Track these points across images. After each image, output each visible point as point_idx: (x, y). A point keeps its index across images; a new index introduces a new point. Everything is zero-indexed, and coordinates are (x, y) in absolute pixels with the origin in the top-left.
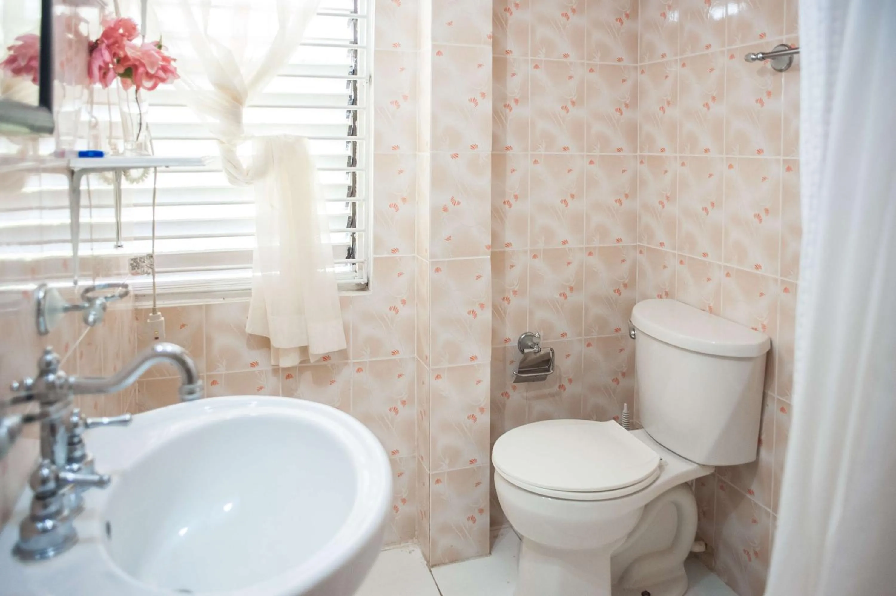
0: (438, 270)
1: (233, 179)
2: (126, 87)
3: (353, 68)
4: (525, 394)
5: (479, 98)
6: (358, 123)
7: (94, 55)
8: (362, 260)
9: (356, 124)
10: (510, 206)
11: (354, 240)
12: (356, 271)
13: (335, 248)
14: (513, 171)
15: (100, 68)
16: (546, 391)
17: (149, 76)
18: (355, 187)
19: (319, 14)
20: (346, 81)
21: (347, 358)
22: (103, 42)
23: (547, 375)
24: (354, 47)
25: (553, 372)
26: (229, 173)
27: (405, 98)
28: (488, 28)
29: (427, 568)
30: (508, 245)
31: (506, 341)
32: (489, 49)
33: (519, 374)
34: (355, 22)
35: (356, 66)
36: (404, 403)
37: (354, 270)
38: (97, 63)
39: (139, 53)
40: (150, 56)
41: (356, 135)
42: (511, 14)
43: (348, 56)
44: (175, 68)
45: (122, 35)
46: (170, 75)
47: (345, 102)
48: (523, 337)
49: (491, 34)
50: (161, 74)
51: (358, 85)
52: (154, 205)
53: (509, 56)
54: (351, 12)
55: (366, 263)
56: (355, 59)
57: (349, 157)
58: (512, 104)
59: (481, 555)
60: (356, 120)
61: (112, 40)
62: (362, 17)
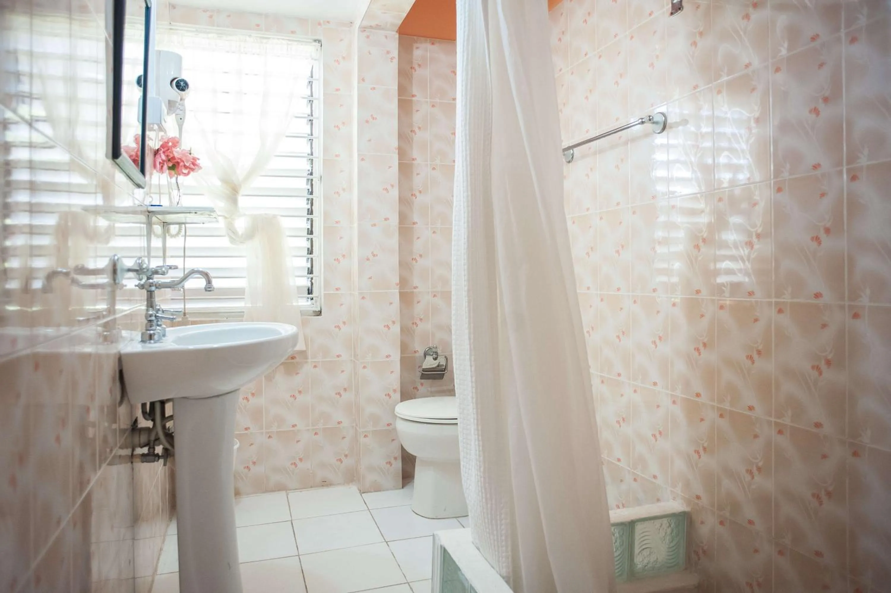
0: (363, 298)
1: (232, 241)
2: (171, 176)
3: (310, 171)
4: (429, 389)
5: (389, 188)
6: (313, 207)
7: (157, 156)
8: (317, 295)
9: (313, 208)
10: (417, 262)
11: (312, 284)
12: (313, 304)
13: (299, 288)
14: (418, 238)
15: (160, 163)
16: (445, 388)
17: (186, 167)
18: (313, 249)
19: (287, 137)
20: (306, 180)
21: (306, 358)
22: (161, 150)
23: (444, 374)
24: (311, 157)
25: (446, 372)
26: (230, 237)
27: (344, 190)
28: (394, 143)
29: (359, 494)
30: (415, 288)
31: (415, 352)
32: (396, 157)
33: (423, 372)
34: (311, 140)
35: (312, 170)
36: (345, 390)
37: (312, 303)
38: (159, 160)
39: (181, 155)
40: (186, 156)
41: (313, 215)
42: (415, 134)
43: (308, 164)
44: (199, 164)
45: (171, 147)
46: (196, 167)
47: (305, 193)
48: (427, 350)
49: (397, 147)
50: (192, 166)
51: (313, 182)
52: (184, 257)
53: (415, 162)
54: (309, 135)
55: (319, 297)
56: (312, 166)
57: (308, 229)
58: (417, 194)
59: (396, 488)
60: (313, 205)
61: (166, 149)
62: (316, 138)
